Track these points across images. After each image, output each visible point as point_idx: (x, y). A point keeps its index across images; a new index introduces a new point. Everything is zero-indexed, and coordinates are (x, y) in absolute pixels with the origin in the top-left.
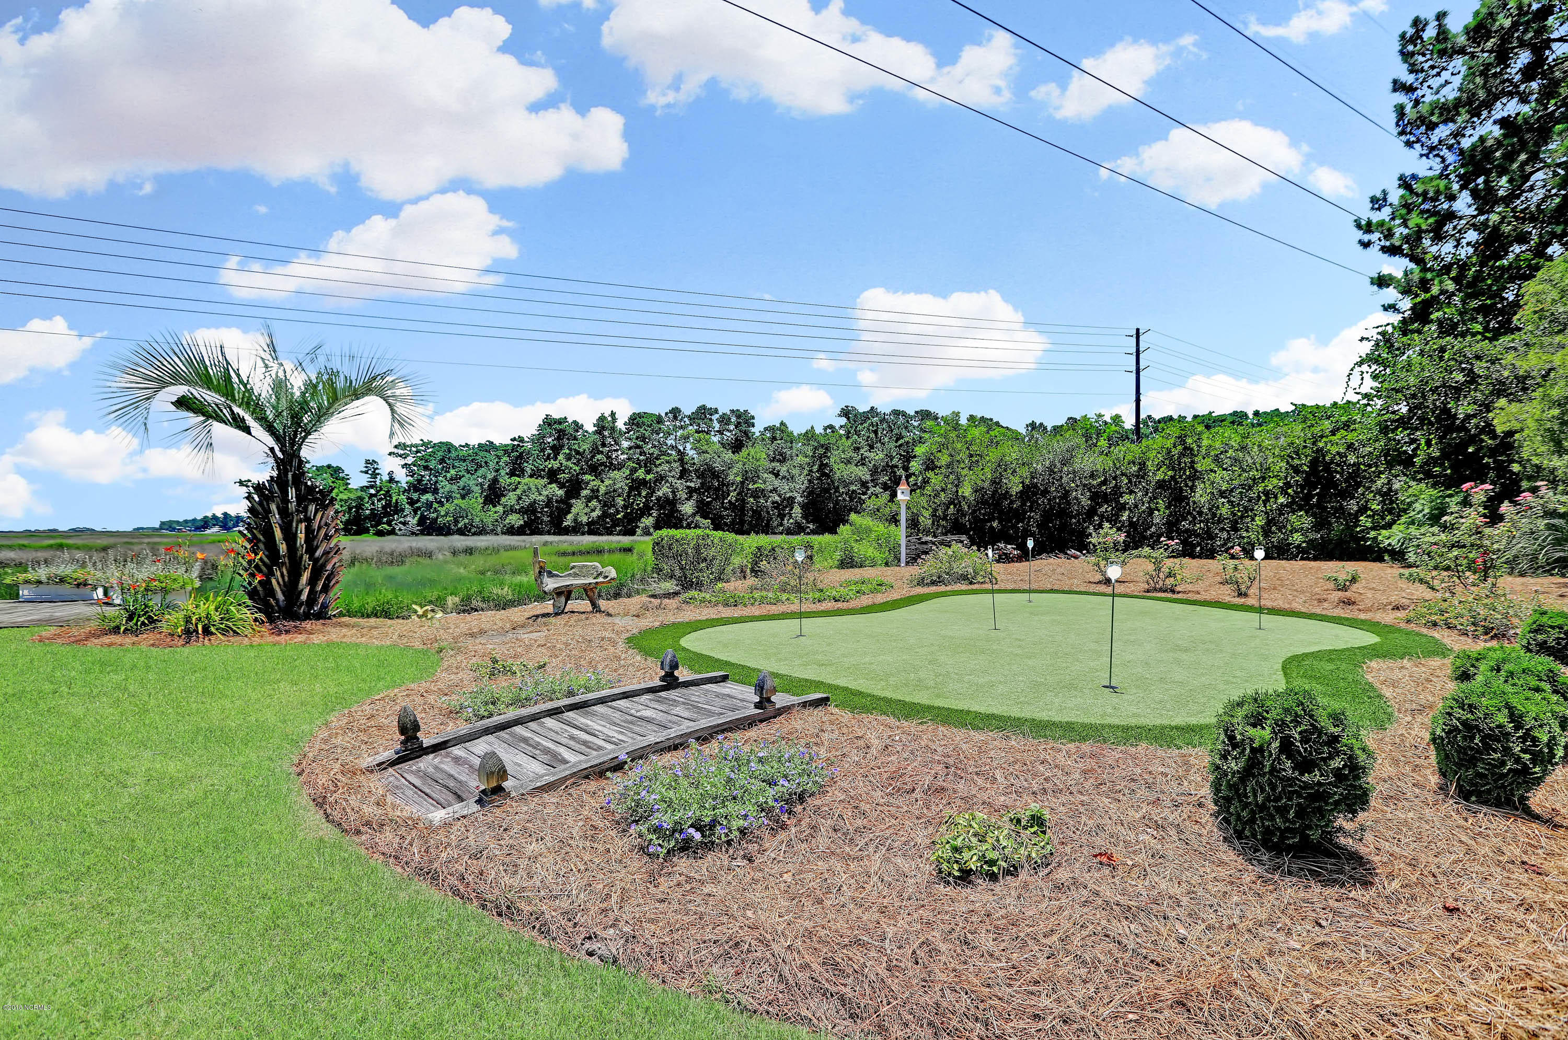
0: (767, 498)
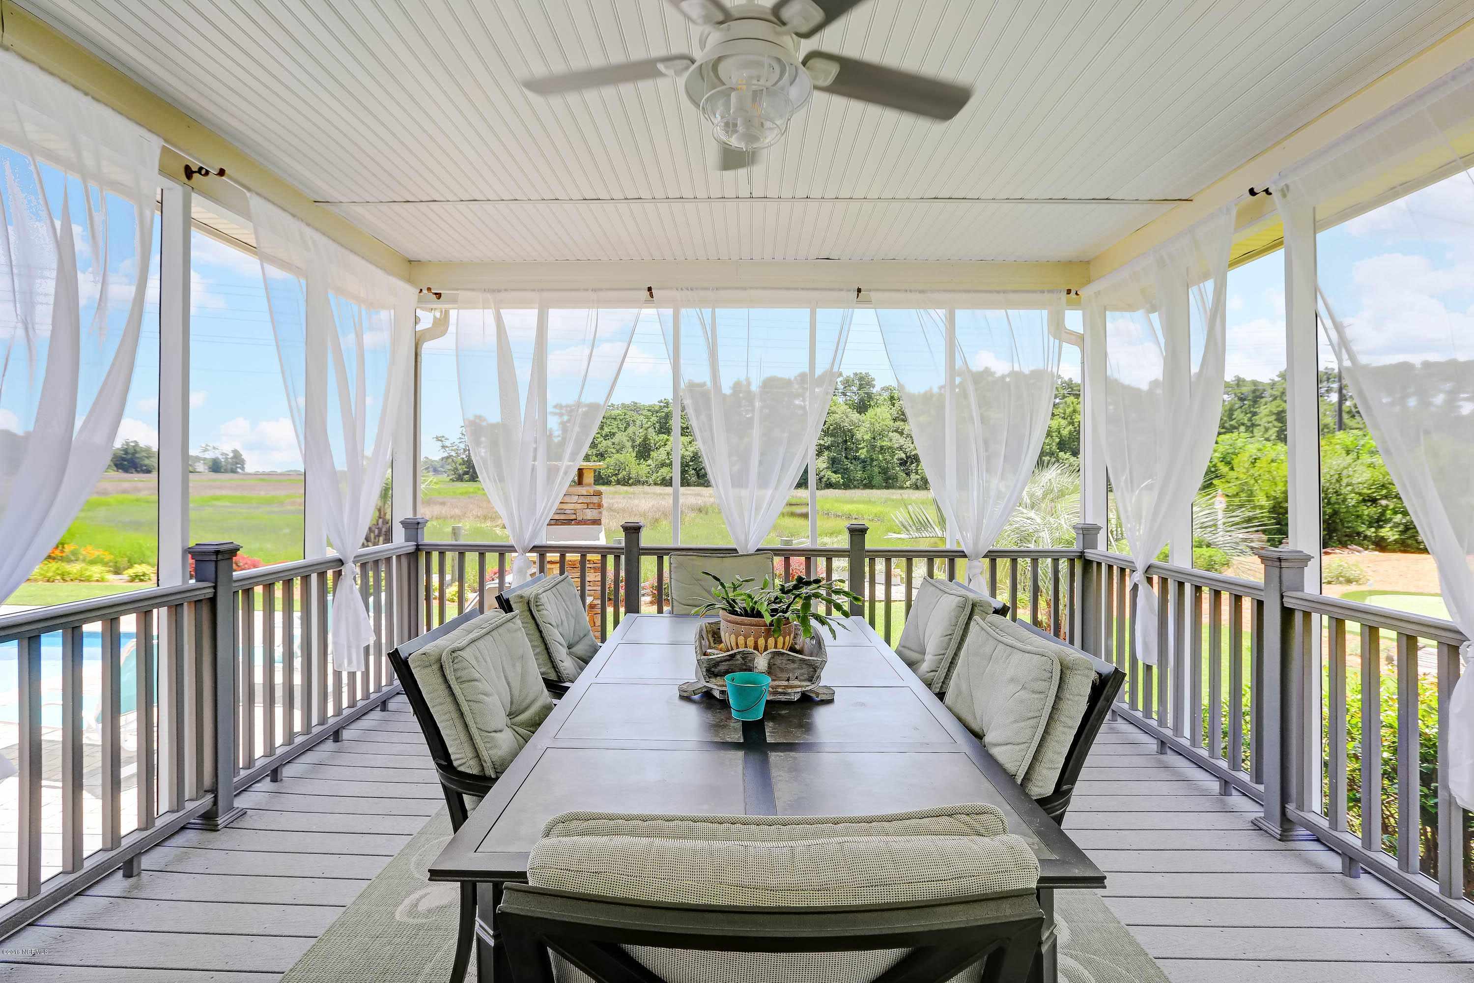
0: (893, 455)
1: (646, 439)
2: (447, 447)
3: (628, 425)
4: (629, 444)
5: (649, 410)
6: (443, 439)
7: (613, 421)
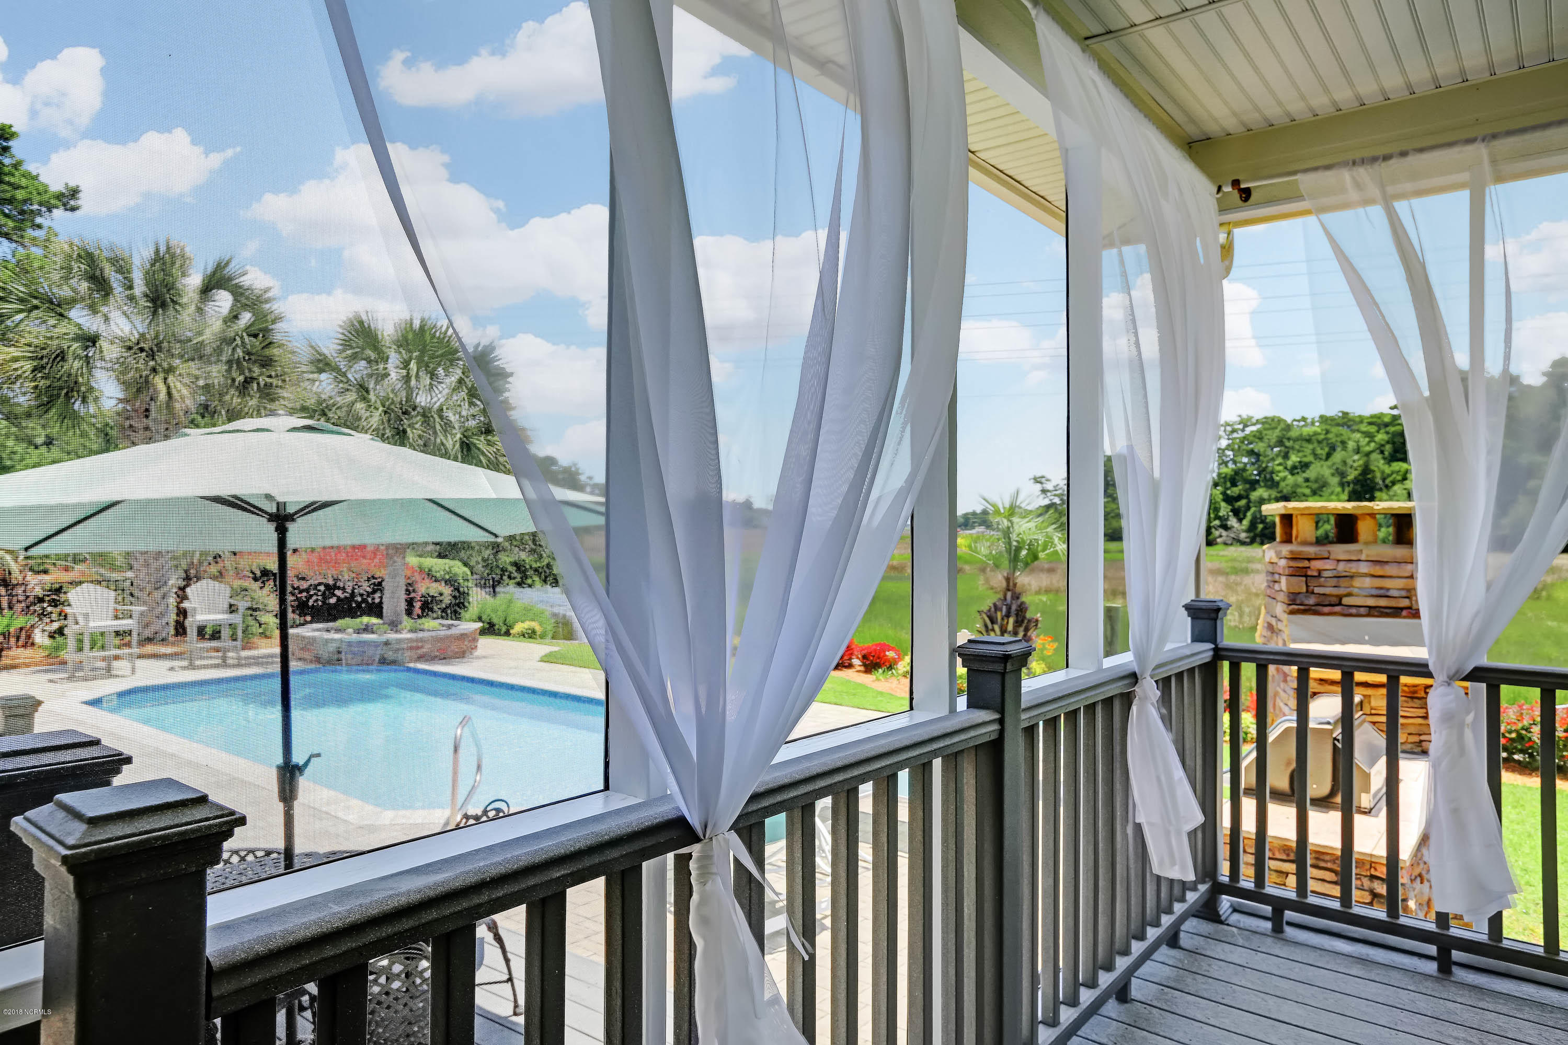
1: (1366, 470)
2: (1048, 491)
3: (1333, 449)
4: (1335, 480)
5: (1370, 424)
6: (1043, 480)
7: (1305, 444)
